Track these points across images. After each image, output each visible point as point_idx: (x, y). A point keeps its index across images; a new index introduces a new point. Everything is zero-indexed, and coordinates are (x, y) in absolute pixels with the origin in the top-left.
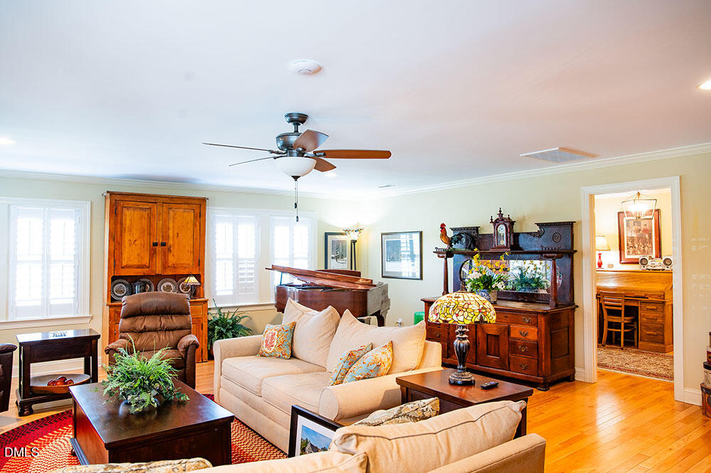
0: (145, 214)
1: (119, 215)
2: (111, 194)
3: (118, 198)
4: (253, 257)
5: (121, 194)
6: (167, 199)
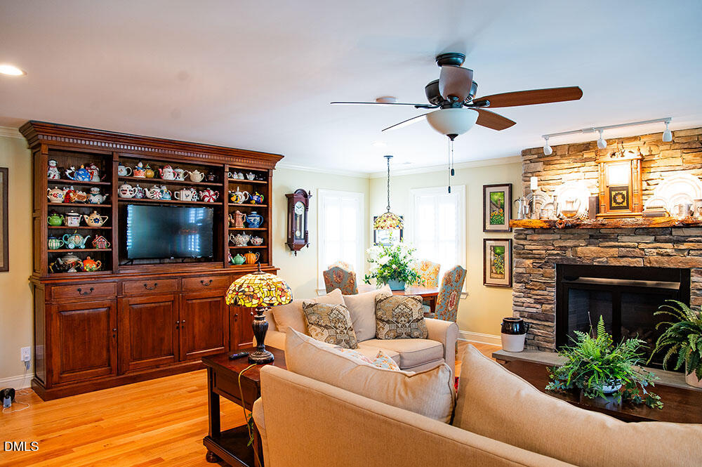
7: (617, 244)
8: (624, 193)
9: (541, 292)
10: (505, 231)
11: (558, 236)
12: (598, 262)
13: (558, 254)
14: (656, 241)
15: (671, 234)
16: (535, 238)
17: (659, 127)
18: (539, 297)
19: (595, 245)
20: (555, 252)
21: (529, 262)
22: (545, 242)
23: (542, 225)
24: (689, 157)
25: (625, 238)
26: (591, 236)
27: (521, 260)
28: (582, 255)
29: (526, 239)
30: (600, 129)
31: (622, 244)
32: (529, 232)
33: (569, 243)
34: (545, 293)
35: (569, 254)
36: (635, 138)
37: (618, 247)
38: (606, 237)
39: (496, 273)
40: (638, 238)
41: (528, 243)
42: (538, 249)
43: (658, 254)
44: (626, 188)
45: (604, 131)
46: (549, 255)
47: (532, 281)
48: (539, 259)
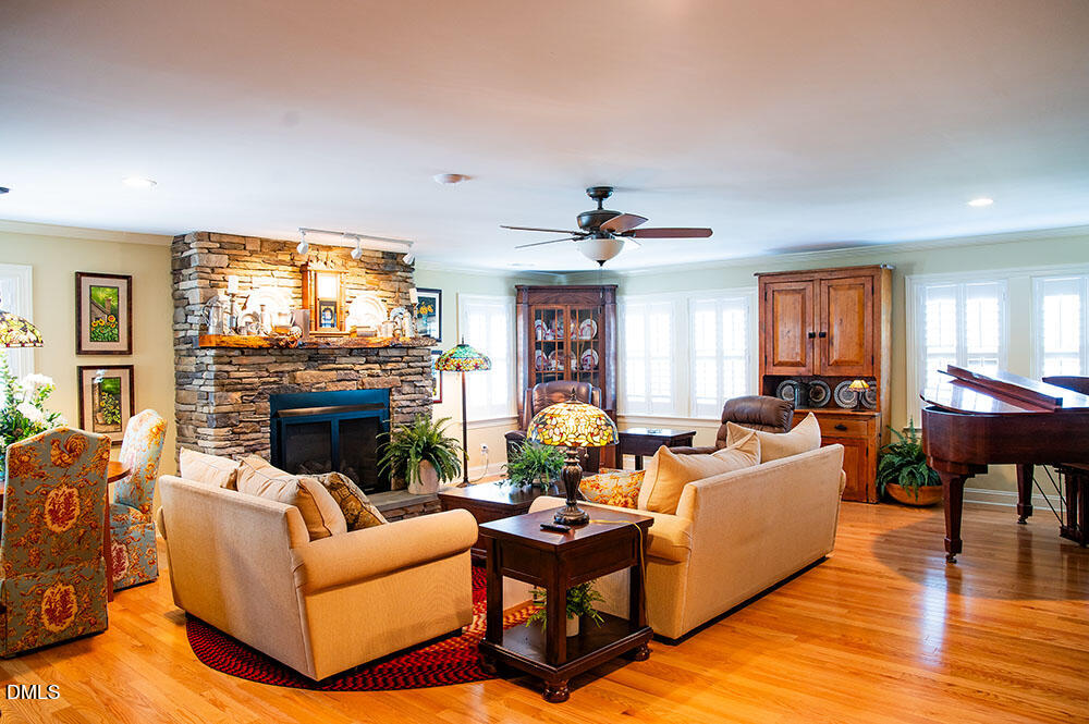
0: (799, 297)
1: (770, 302)
2: (760, 276)
3: (768, 280)
4: (996, 351)
5: (768, 275)
6: (825, 274)
7: (335, 366)
8: (333, 308)
9: (254, 436)
10: (121, 353)
11: (274, 359)
12: (317, 388)
13: (274, 382)
14: (367, 362)
15: (377, 355)
16: (245, 361)
17: (351, 242)
18: (252, 443)
19: (314, 368)
20: (272, 380)
21: (236, 396)
22: (259, 367)
23: (260, 343)
24: (371, 277)
25: (344, 360)
26: (310, 359)
27: (225, 394)
28: (301, 382)
29: (230, 363)
30: (358, 237)
31: (341, 366)
32: (237, 352)
33: (287, 367)
34: (260, 435)
35: (286, 380)
36: (329, 248)
37: (337, 369)
38: (326, 359)
39: (106, 424)
40: (353, 360)
41: (235, 368)
42: (248, 376)
43: (369, 375)
44: (334, 304)
45: (362, 240)
46: (264, 383)
47: (241, 422)
48: (252, 390)
